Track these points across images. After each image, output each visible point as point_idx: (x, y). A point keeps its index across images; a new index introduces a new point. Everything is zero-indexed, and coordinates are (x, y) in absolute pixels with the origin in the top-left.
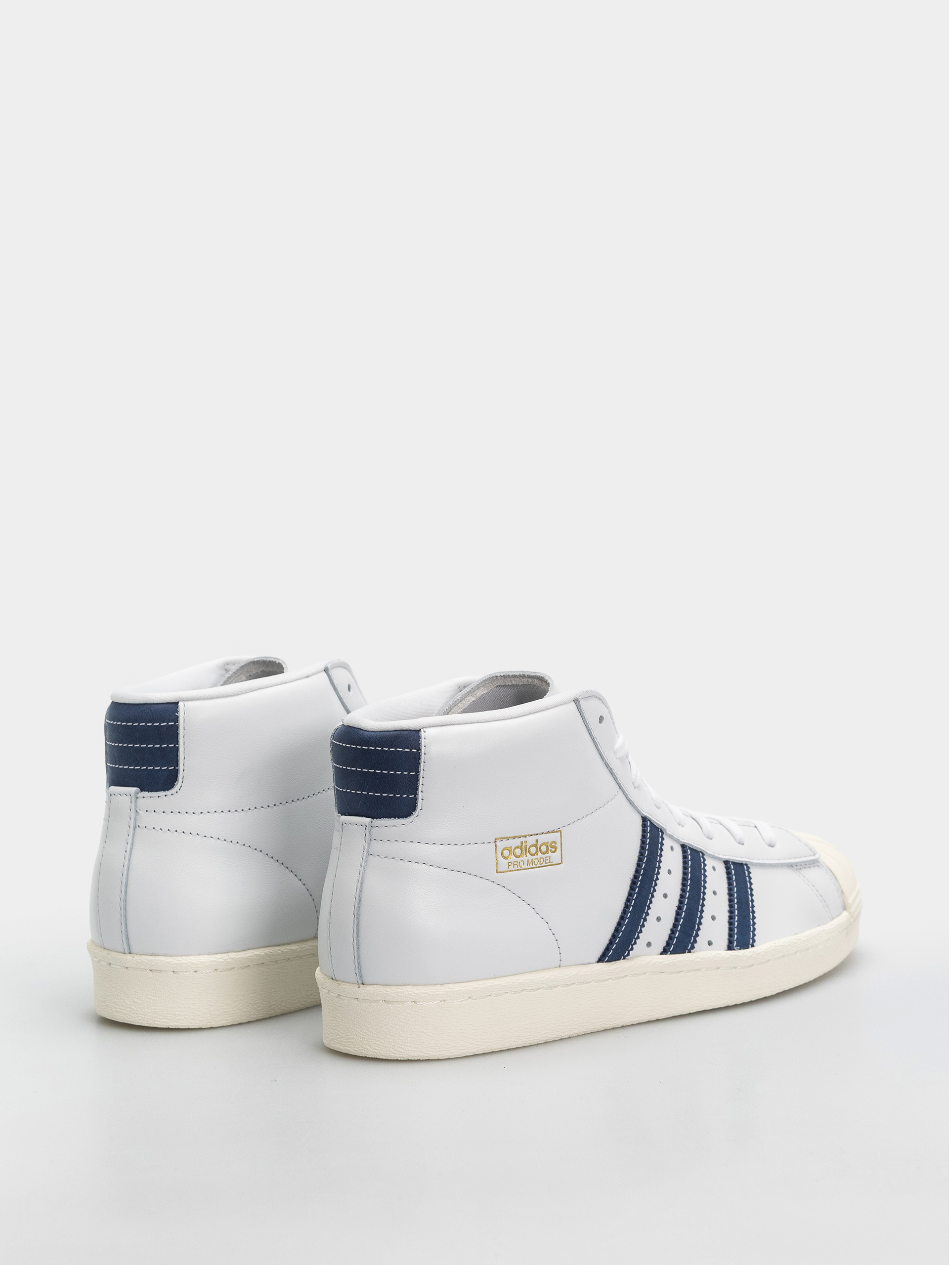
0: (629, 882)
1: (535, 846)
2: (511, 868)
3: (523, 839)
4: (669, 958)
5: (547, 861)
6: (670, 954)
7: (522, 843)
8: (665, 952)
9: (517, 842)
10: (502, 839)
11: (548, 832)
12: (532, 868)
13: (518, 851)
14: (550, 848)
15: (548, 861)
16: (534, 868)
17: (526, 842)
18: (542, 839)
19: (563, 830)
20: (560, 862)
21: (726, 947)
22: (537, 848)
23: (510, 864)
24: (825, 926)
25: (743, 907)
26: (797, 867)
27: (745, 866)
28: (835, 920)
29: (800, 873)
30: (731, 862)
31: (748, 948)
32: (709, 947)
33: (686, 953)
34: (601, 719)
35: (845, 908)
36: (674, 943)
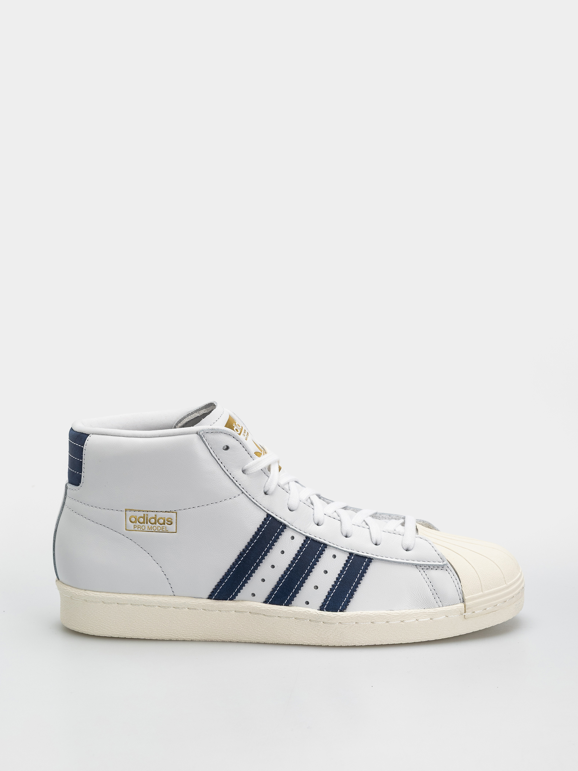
0: (238, 553)
1: (155, 518)
2: (136, 529)
3: (146, 513)
4: (268, 606)
5: (163, 529)
6: (269, 604)
7: (144, 515)
8: (266, 602)
9: (142, 514)
10: (130, 510)
11: (166, 512)
12: (151, 531)
13: (142, 520)
14: (166, 522)
15: (165, 529)
16: (153, 532)
17: (147, 515)
18: (159, 515)
19: (178, 512)
20: (175, 532)
21: (319, 608)
22: (155, 520)
23: (135, 526)
24: (429, 610)
25: (345, 585)
26: (423, 567)
27: (367, 559)
28: (444, 607)
29: (424, 572)
30: (354, 555)
31: (337, 612)
32: (306, 605)
33: (282, 605)
34: (226, 447)
35: (463, 602)
36: (273, 597)
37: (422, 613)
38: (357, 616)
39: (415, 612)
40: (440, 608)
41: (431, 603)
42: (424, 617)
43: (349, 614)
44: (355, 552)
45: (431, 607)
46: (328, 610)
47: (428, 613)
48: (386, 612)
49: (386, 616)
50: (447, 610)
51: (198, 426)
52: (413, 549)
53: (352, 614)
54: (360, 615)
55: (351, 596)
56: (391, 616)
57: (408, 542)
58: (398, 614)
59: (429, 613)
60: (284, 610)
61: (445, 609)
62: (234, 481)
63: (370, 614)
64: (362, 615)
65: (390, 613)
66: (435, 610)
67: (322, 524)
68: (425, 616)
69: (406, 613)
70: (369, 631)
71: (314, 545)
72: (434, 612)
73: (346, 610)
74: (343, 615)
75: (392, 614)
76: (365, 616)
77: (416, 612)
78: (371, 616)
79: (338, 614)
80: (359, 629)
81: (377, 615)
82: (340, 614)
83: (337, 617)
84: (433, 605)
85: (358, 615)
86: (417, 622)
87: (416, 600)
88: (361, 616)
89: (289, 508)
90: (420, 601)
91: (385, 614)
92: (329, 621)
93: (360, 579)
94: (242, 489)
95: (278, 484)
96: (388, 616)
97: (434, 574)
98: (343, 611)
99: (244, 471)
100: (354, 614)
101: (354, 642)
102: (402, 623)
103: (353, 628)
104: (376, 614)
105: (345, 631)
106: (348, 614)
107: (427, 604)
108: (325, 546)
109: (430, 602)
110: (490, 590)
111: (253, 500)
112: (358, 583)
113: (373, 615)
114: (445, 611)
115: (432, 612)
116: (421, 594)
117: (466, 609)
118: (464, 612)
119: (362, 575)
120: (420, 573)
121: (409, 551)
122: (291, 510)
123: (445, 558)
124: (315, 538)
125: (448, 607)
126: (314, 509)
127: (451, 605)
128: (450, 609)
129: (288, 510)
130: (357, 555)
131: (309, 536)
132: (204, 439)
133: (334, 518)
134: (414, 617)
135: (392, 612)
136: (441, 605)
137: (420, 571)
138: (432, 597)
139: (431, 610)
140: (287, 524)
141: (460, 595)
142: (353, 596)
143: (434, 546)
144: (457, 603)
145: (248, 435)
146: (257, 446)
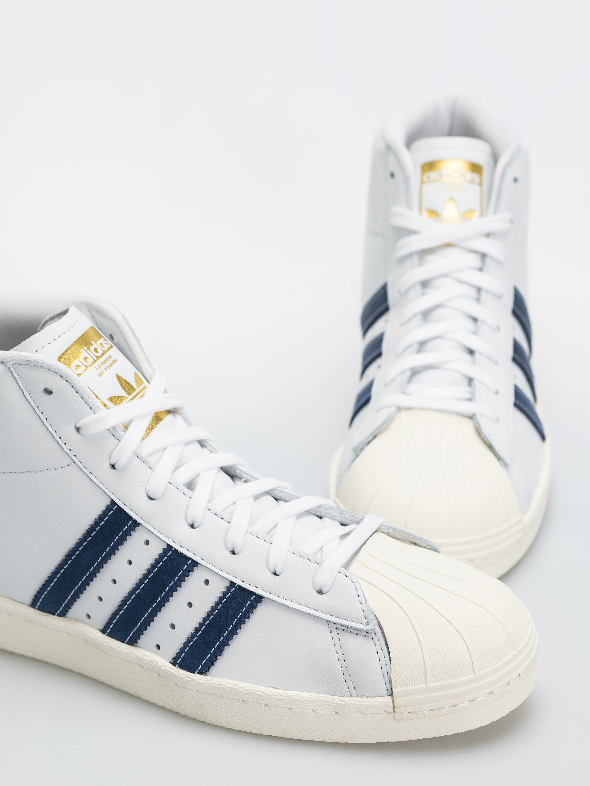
4: (104, 638)
6: (106, 634)
8: (103, 631)
21: (171, 660)
24: (333, 697)
25: (212, 633)
26: (338, 626)
27: (254, 596)
28: (358, 699)
29: (338, 634)
30: (236, 585)
31: (194, 673)
32: (156, 650)
33: (124, 643)
34: (49, 392)
35: (392, 694)
36: (111, 627)
37: (321, 702)
38: (220, 686)
39: (309, 697)
40: (352, 699)
41: (339, 689)
42: (324, 708)
43: (210, 681)
44: (238, 582)
45: (338, 693)
46: (182, 666)
47: (330, 704)
48: (263, 689)
49: (263, 696)
50: (361, 704)
51: (13, 351)
52: (329, 592)
53: (213, 682)
54: (225, 686)
55: (219, 651)
56: (271, 698)
57: (323, 581)
58: (281, 697)
59: (333, 704)
60: (124, 651)
61: (358, 702)
62: (60, 443)
63: (240, 688)
64: (228, 687)
65: (270, 693)
66: (342, 701)
67: (200, 525)
68: (326, 706)
69: (295, 697)
70: (239, 712)
71: (176, 560)
72: (340, 704)
73: (209, 673)
74: (201, 681)
75: (273, 695)
76: (232, 690)
77: (312, 699)
78: (241, 692)
79: (193, 678)
80: (224, 705)
81: (250, 692)
82: (196, 679)
83: (191, 682)
84: (342, 691)
85: (222, 686)
86: (313, 713)
87: (316, 679)
88: (226, 688)
89: (148, 494)
90: (323, 682)
91: (261, 693)
92: (181, 684)
93: (238, 627)
94: (74, 458)
95: (134, 453)
96: (266, 697)
97: (350, 641)
98: (203, 674)
99: (78, 429)
100: (217, 683)
101: (220, 721)
102: (289, 712)
103: (216, 702)
104: (248, 690)
105: (205, 703)
106: (208, 681)
107: (332, 687)
108: (195, 564)
109: (337, 686)
110: (441, 683)
111: (90, 475)
112: (234, 633)
113: (243, 691)
114: (358, 705)
115: (338, 704)
116: (326, 671)
117: (395, 706)
118: (392, 710)
119: (242, 622)
120: (330, 636)
121: (322, 594)
122: (151, 499)
123: (373, 618)
124: (180, 550)
125: (364, 699)
126: (192, 498)
127: (372, 697)
128: (369, 702)
129: (146, 498)
130: (240, 587)
131: (172, 544)
132: (14, 373)
133: (222, 518)
134: (309, 705)
135: (274, 690)
136: (355, 695)
137: (331, 632)
138: (342, 678)
139: (338, 699)
140: (139, 520)
141: (388, 682)
142: (222, 653)
143: (361, 594)
144: (380, 695)
145: (111, 365)
146: (122, 385)
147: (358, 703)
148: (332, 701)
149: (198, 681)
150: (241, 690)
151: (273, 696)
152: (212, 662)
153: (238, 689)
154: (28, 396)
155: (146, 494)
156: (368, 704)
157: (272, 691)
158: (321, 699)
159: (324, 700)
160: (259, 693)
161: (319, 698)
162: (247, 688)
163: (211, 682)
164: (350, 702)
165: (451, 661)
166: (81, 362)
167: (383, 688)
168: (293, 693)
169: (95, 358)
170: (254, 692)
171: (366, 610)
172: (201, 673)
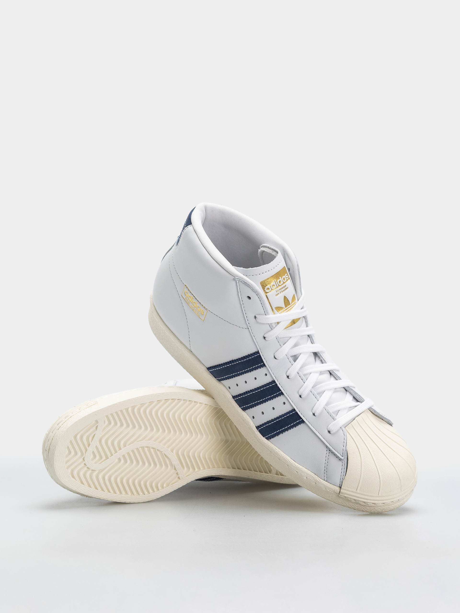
1: (196, 304)
2: (186, 300)
3: (193, 296)
6: (234, 400)
8: (233, 397)
9: (191, 295)
10: (187, 287)
13: (190, 298)
14: (201, 311)
15: (198, 314)
17: (193, 298)
18: (199, 304)
20: (203, 320)
21: (257, 426)
23: (186, 298)
24: (317, 477)
25: (278, 425)
26: (330, 451)
27: (301, 420)
28: (326, 483)
29: (329, 453)
30: (296, 411)
31: (264, 437)
32: (252, 418)
33: (240, 407)
34: (249, 298)
35: (340, 487)
36: (237, 398)
38: (272, 448)
39: (307, 472)
40: (324, 481)
44: (297, 411)
45: (319, 476)
46: (260, 431)
48: (289, 458)
49: (288, 462)
50: (327, 485)
52: (333, 434)
57: (332, 428)
58: (295, 466)
60: (239, 411)
62: (246, 319)
65: (291, 462)
66: (320, 480)
67: (291, 378)
68: (312, 479)
69: (301, 469)
71: (275, 388)
73: (270, 440)
78: (279, 455)
82: (263, 440)
83: (261, 440)
84: (321, 476)
87: (312, 466)
89: (275, 356)
94: (249, 327)
95: (275, 337)
97: (333, 459)
99: (255, 317)
100: (271, 446)
106: (268, 443)
107: (318, 473)
108: (282, 394)
109: (320, 473)
111: (253, 337)
112: (287, 430)
116: (318, 465)
117: (340, 492)
118: (338, 493)
119: (292, 427)
120: (325, 452)
121: (330, 433)
122: (275, 358)
123: (346, 454)
124: (279, 385)
125: (329, 484)
126: (293, 365)
127: (332, 484)
128: (330, 486)
129: (273, 357)
130: (297, 413)
131: (276, 381)
132: (238, 284)
133: (302, 379)
134: (305, 474)
135: (294, 462)
136: (326, 480)
137: (327, 451)
138: (323, 471)
139: (318, 479)
140: (266, 365)
141: (341, 482)
142: (279, 435)
143: (345, 442)
144: (336, 485)
145: (284, 290)
146: (284, 301)
147: (325, 484)
148: (315, 478)
149: (264, 442)
150: (280, 455)
151: (292, 464)
152: (273, 437)
153: (279, 454)
154: (240, 295)
155: (273, 356)
156: (330, 487)
157: (293, 462)
158: (311, 475)
159: (312, 476)
160: (287, 460)
161: (310, 474)
162: (283, 455)
163: (269, 445)
164: (322, 482)
165: (371, 486)
166: (270, 287)
167: (338, 483)
168: (301, 467)
169: (278, 286)
170: (285, 458)
171: (344, 450)
172: (267, 438)
